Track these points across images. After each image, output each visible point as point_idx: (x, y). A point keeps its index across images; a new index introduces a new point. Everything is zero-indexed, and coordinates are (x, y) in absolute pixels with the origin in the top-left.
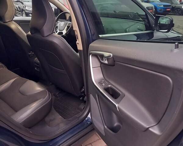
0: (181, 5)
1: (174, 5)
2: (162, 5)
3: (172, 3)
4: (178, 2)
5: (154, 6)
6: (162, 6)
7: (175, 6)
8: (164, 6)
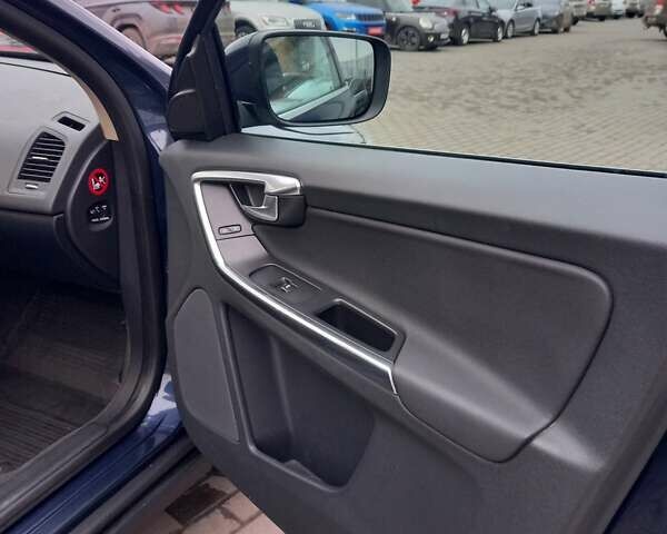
0: (416, 15)
1: (393, 16)
2: (350, 14)
3: (387, 9)
4: (409, 5)
5: (324, 17)
6: (353, 18)
7: (398, 19)
8: (360, 17)
